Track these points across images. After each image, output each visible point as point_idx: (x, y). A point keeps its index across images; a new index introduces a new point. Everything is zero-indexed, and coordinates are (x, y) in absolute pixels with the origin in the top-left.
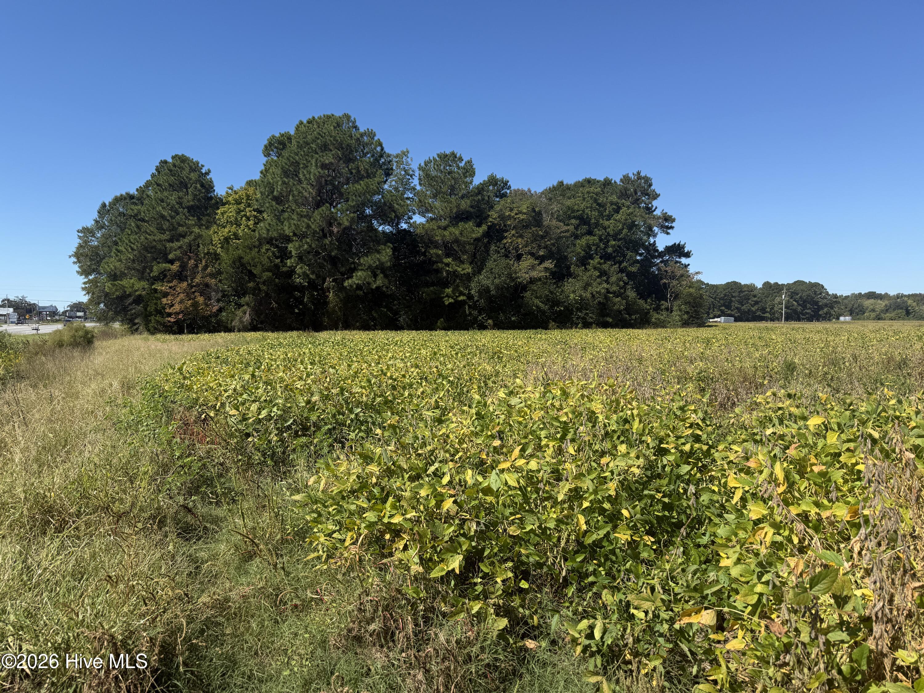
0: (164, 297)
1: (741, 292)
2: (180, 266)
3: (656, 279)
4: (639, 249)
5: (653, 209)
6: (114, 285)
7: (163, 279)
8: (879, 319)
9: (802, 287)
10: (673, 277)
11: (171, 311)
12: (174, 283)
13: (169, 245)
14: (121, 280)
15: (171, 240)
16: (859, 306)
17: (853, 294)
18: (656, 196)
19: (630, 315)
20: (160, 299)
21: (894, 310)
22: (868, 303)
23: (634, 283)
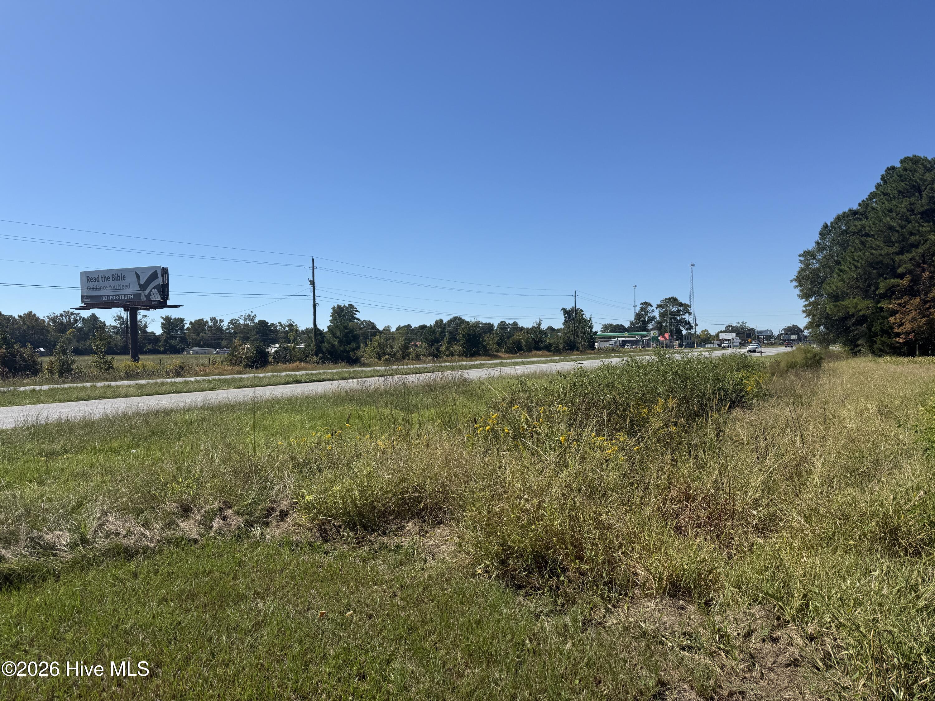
0: (891, 316)
2: (911, 281)
6: (836, 306)
7: (891, 296)
11: (900, 330)
12: (905, 299)
13: (897, 258)
14: (843, 301)
15: (901, 253)
20: (887, 318)
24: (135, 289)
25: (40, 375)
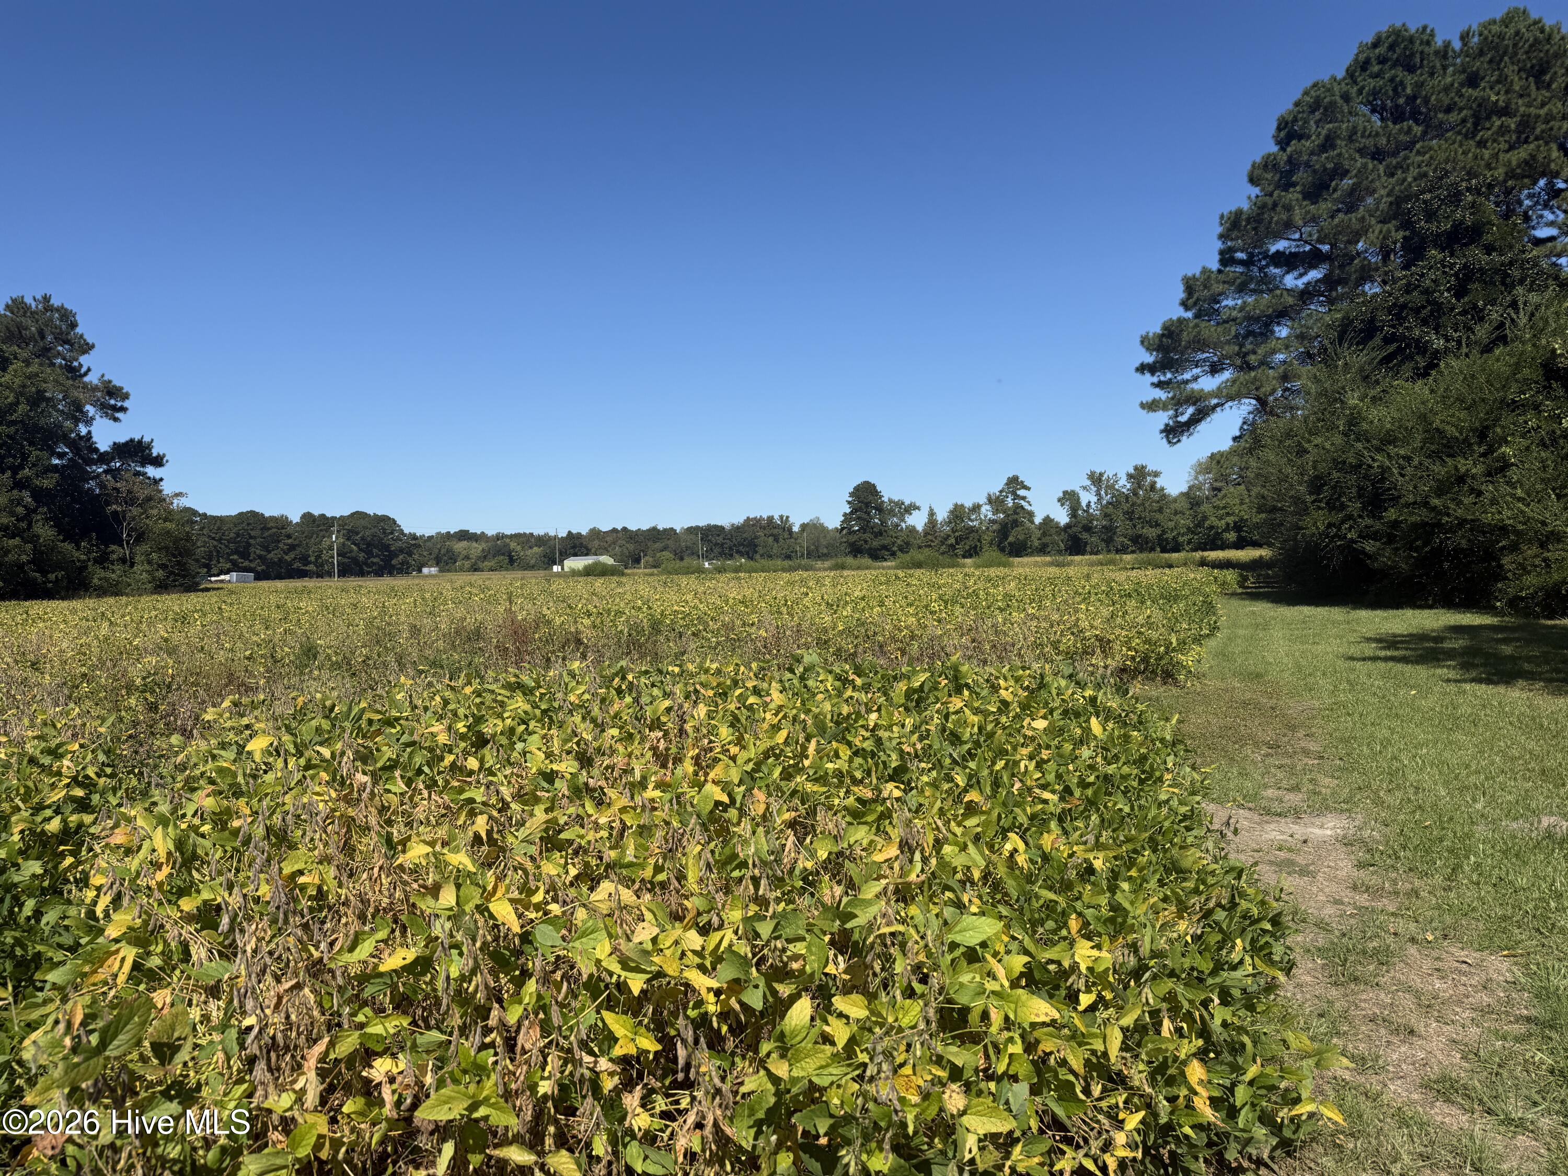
1: (265, 529)
3: (96, 504)
4: (56, 443)
5: (83, 370)
8: (475, 570)
9: (363, 522)
10: (131, 500)
16: (448, 551)
17: (438, 533)
18: (87, 348)
19: (44, 573)
21: (494, 556)
22: (459, 546)
23: (50, 510)
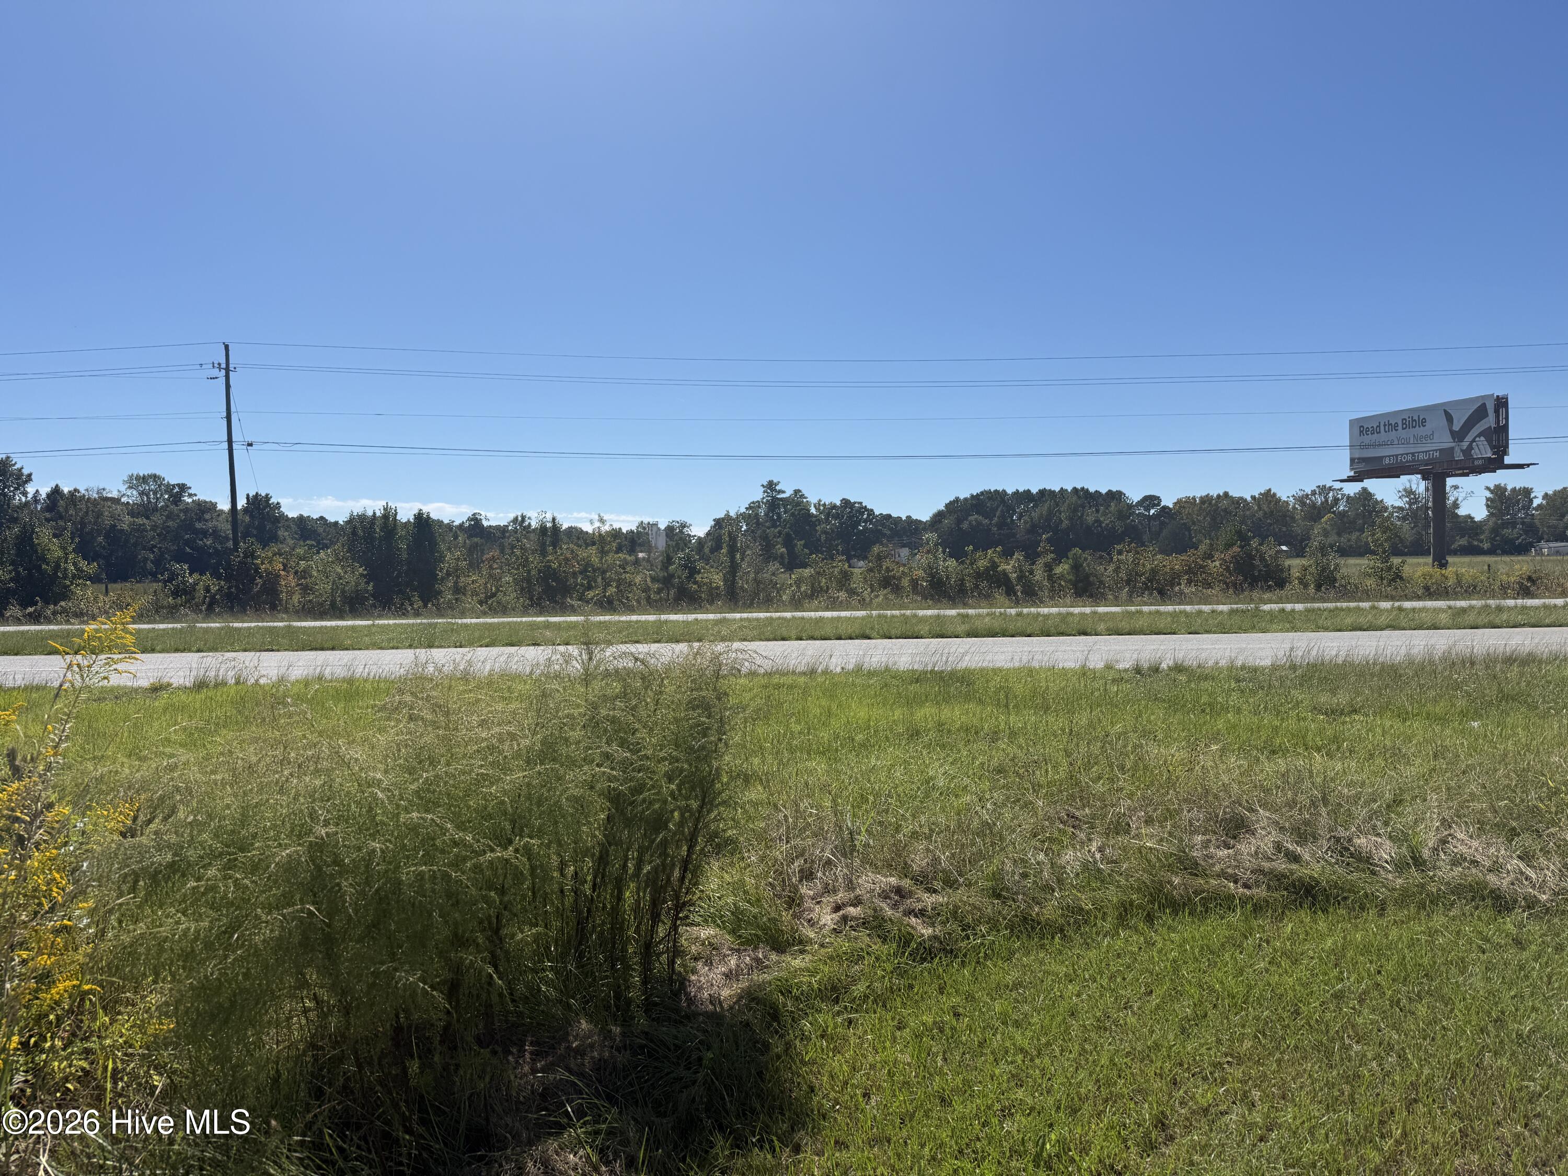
24: (1444, 441)
25: (1288, 587)
